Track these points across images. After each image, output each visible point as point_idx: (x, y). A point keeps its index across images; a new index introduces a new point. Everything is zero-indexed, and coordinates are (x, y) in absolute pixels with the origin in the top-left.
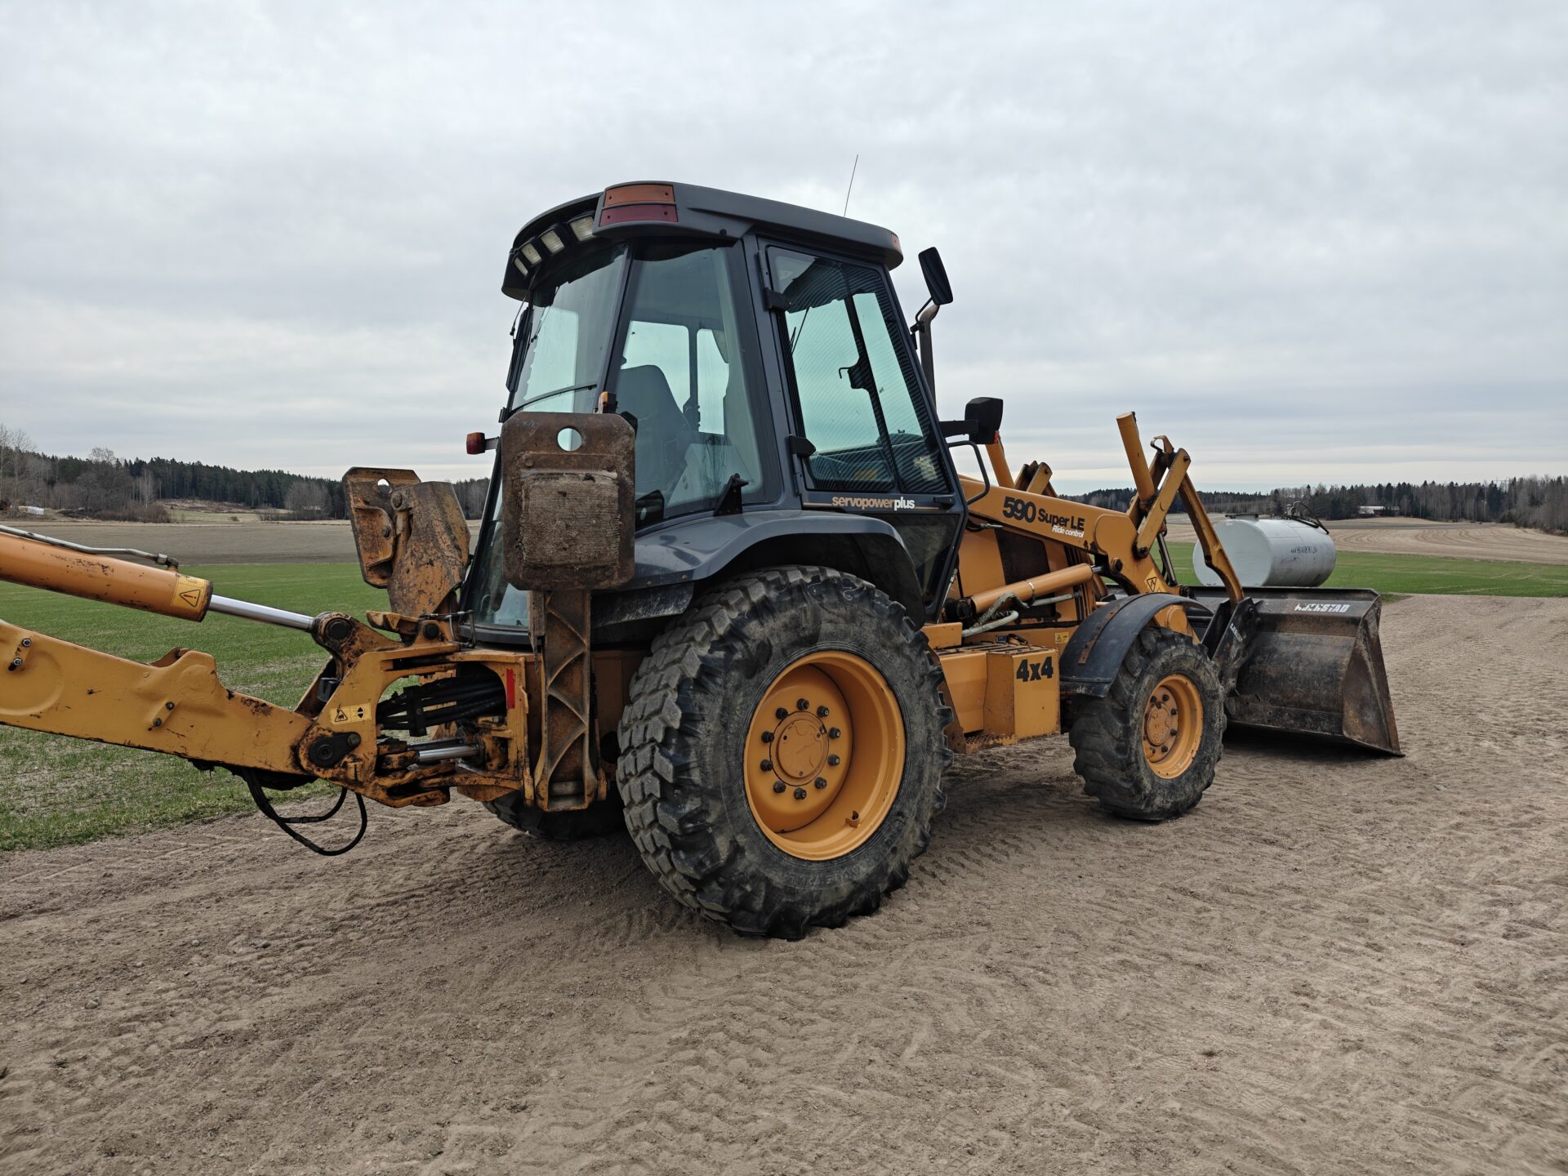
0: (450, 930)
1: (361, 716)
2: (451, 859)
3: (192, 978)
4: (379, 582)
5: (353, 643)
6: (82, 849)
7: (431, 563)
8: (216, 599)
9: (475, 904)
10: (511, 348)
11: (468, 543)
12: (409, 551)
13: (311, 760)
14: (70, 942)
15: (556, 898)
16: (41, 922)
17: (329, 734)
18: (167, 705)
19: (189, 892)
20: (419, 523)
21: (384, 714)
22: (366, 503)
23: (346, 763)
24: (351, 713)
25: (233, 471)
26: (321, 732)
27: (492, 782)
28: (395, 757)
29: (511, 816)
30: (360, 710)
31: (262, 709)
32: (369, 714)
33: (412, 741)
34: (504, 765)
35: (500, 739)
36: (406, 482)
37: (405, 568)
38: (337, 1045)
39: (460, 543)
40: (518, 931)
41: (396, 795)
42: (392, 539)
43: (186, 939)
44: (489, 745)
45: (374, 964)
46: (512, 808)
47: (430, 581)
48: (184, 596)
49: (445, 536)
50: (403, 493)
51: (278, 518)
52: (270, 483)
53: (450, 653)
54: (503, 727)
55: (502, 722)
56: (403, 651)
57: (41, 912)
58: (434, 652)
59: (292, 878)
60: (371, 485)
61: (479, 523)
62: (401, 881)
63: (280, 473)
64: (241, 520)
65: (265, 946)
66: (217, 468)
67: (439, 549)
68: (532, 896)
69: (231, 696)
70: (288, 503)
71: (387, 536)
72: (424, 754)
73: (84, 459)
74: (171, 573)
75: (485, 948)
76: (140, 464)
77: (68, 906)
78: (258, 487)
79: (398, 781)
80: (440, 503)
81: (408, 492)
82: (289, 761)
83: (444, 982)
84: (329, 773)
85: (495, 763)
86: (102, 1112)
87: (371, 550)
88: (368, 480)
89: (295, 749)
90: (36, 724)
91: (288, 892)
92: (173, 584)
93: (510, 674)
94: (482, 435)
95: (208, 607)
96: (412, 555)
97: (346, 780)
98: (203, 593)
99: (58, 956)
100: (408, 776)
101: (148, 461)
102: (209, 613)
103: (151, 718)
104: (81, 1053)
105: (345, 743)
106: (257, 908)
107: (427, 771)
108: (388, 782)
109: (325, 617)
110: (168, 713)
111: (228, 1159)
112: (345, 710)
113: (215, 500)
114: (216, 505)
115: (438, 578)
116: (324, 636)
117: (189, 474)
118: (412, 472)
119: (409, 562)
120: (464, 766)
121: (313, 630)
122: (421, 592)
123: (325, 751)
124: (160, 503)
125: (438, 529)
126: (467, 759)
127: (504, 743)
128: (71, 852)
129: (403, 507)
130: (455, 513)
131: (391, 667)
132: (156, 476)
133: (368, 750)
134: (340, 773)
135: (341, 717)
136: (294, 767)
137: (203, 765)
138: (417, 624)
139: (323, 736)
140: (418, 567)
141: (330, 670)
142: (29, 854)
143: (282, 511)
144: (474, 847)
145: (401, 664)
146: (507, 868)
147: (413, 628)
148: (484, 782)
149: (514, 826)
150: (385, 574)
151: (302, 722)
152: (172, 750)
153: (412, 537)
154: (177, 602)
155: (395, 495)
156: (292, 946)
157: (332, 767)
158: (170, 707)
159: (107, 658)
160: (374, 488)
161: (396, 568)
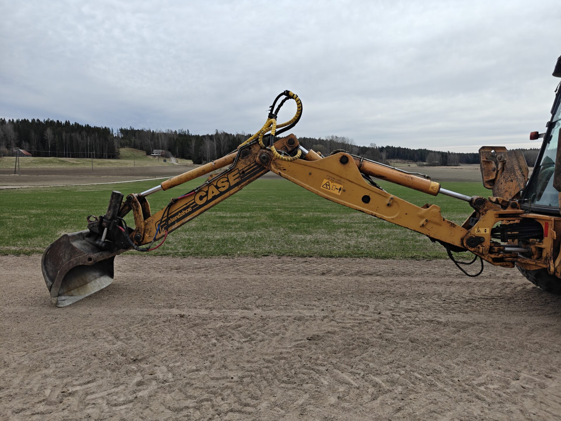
0: (511, 313)
1: (485, 232)
2: (507, 289)
3: (424, 303)
4: (489, 187)
5: (484, 207)
6: (384, 261)
7: (512, 181)
8: (441, 189)
9: (520, 307)
10: (555, 97)
11: (528, 174)
12: (503, 176)
13: (467, 244)
14: (388, 285)
15: (555, 313)
16: (378, 278)
17: (474, 236)
18: (426, 220)
19: (417, 279)
20: (508, 166)
21: (493, 232)
22: (487, 159)
23: (479, 247)
24: (482, 230)
25: (410, 149)
26: (471, 235)
27: (534, 263)
28: (496, 248)
29: (534, 279)
30: (485, 230)
31: (453, 225)
32: (488, 231)
33: (502, 244)
34: (540, 257)
35: (539, 248)
36: (502, 151)
37: (501, 182)
38: (475, 336)
39: (525, 174)
40: (540, 321)
41: (495, 261)
42: (496, 172)
43: (419, 292)
44: (534, 249)
45: (483, 316)
46: (535, 276)
47: (511, 187)
48: (433, 188)
49: (519, 171)
50: (502, 155)
51: (423, 165)
52: (421, 153)
53: (521, 214)
54: (541, 243)
55: (541, 241)
56: (502, 211)
57: (378, 275)
58: (514, 213)
59: (449, 283)
60: (489, 152)
61: (532, 169)
62: (488, 292)
63: (425, 149)
64: (411, 166)
65: (444, 300)
66: (405, 149)
67: (516, 176)
68: (544, 310)
69: (444, 220)
70: (427, 160)
71: (494, 171)
72: (507, 249)
73: (367, 147)
74: (429, 181)
75: (526, 322)
76: (383, 148)
77: (384, 275)
78: (418, 155)
79: (497, 256)
80: (517, 158)
81: (505, 155)
82: (460, 243)
83: (511, 328)
84: (473, 249)
85: (535, 256)
86: (407, 331)
87: (487, 176)
88: (488, 151)
89: (462, 240)
90: (392, 221)
91: (448, 286)
92: (430, 184)
93: (547, 224)
94: (538, 132)
95: (439, 192)
96: (504, 177)
97: (479, 252)
98: (438, 187)
99: (385, 288)
100: (500, 255)
101: (385, 147)
102: (439, 194)
103: (421, 223)
104: (398, 314)
105: (479, 240)
106: (440, 289)
107: (507, 255)
108: (493, 256)
109: (475, 197)
110: (426, 223)
111: (447, 355)
112: (480, 229)
113: (404, 159)
114: (404, 161)
115: (514, 186)
116: (475, 204)
117: (396, 151)
118: (505, 147)
119: (502, 180)
120: (521, 256)
121: (471, 202)
122: (506, 191)
123: (472, 242)
124: (387, 160)
125: (516, 168)
126: (522, 253)
127: (541, 250)
128: (382, 261)
129: (502, 160)
130: (524, 163)
131: (498, 216)
132: (387, 152)
133: (487, 244)
134: (477, 250)
135: (479, 231)
136: (461, 245)
137: (433, 240)
138: (508, 202)
139: (472, 237)
140: (506, 182)
141: (474, 215)
142: (371, 259)
143: (425, 163)
144: (515, 288)
145: (501, 216)
146: (531, 297)
147: (507, 203)
148: (530, 263)
149: (534, 283)
150: (491, 184)
151: (465, 231)
152: (426, 234)
153: (505, 171)
154: (430, 189)
155: (499, 156)
156: (454, 303)
157: (474, 247)
158: (426, 221)
159: (411, 205)
160: (490, 153)
161: (496, 182)
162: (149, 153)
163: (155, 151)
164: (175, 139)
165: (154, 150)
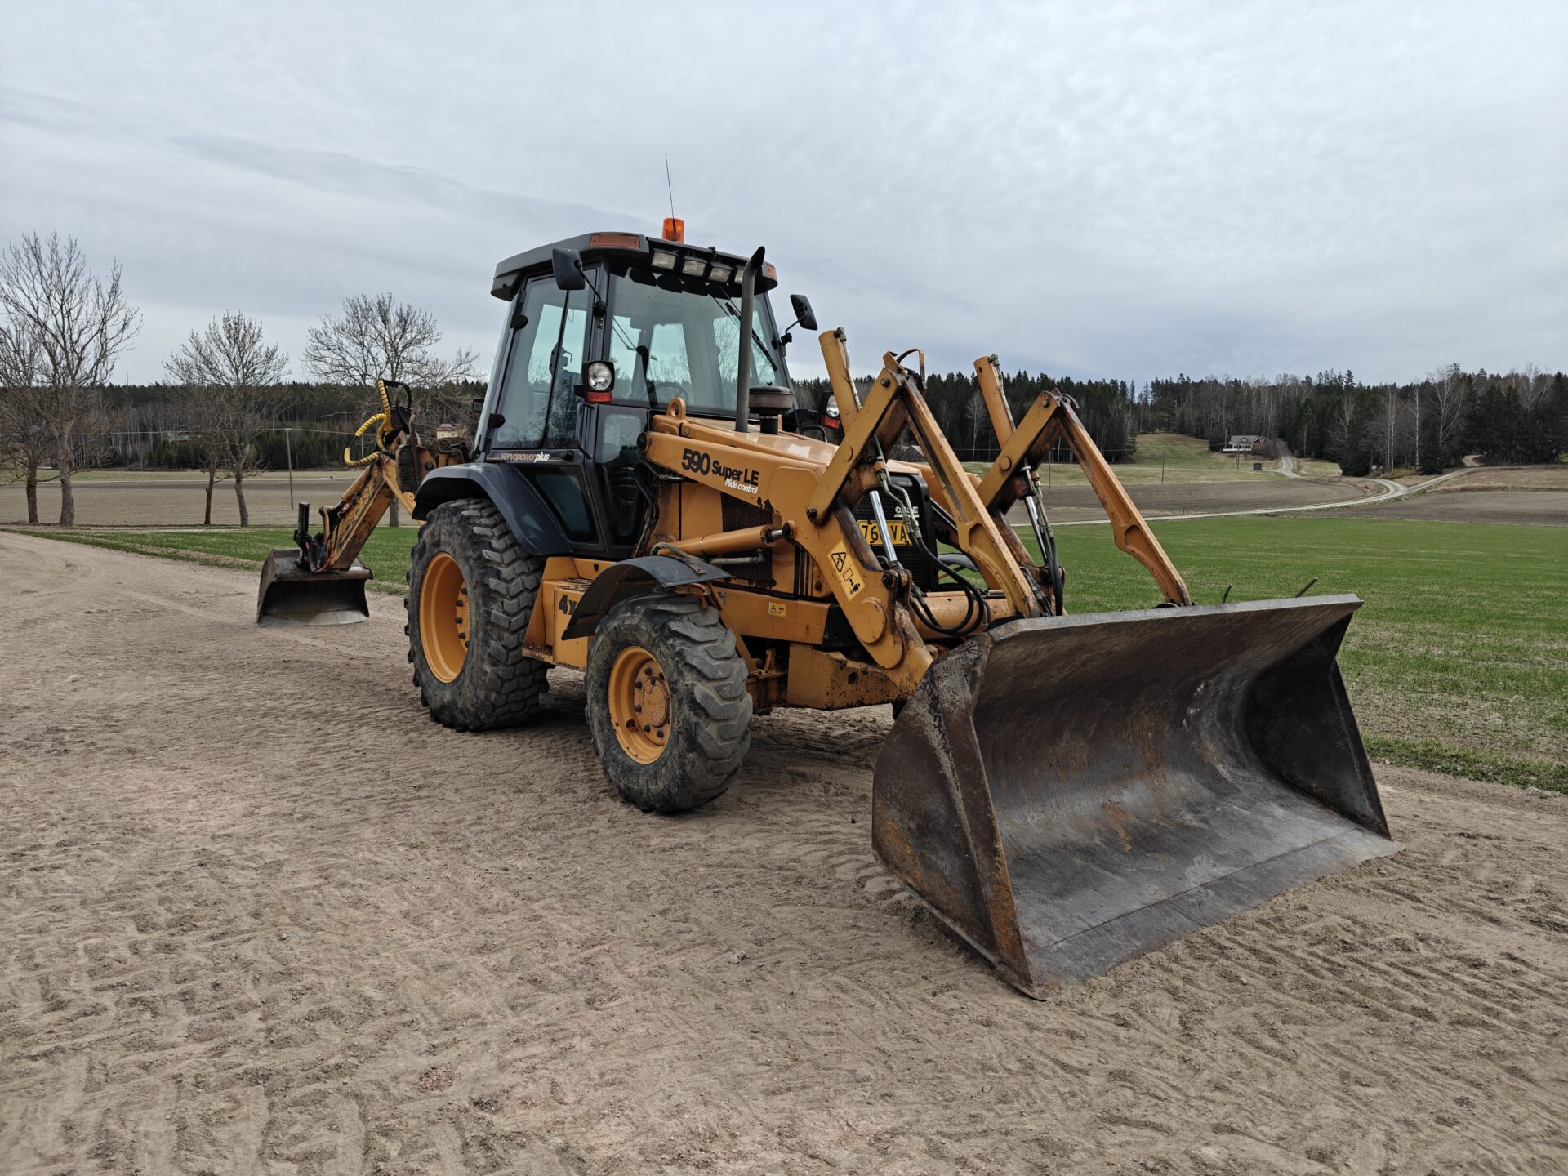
162: (1216, 447)
163: (1235, 439)
164: (1303, 401)
165: (1233, 437)
